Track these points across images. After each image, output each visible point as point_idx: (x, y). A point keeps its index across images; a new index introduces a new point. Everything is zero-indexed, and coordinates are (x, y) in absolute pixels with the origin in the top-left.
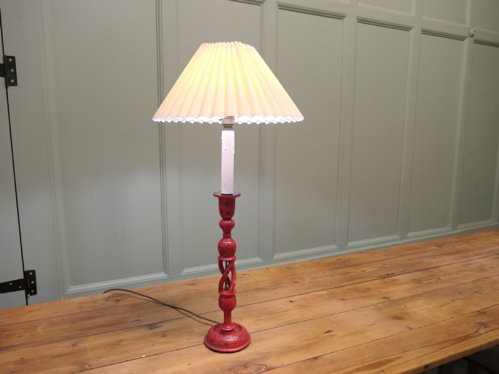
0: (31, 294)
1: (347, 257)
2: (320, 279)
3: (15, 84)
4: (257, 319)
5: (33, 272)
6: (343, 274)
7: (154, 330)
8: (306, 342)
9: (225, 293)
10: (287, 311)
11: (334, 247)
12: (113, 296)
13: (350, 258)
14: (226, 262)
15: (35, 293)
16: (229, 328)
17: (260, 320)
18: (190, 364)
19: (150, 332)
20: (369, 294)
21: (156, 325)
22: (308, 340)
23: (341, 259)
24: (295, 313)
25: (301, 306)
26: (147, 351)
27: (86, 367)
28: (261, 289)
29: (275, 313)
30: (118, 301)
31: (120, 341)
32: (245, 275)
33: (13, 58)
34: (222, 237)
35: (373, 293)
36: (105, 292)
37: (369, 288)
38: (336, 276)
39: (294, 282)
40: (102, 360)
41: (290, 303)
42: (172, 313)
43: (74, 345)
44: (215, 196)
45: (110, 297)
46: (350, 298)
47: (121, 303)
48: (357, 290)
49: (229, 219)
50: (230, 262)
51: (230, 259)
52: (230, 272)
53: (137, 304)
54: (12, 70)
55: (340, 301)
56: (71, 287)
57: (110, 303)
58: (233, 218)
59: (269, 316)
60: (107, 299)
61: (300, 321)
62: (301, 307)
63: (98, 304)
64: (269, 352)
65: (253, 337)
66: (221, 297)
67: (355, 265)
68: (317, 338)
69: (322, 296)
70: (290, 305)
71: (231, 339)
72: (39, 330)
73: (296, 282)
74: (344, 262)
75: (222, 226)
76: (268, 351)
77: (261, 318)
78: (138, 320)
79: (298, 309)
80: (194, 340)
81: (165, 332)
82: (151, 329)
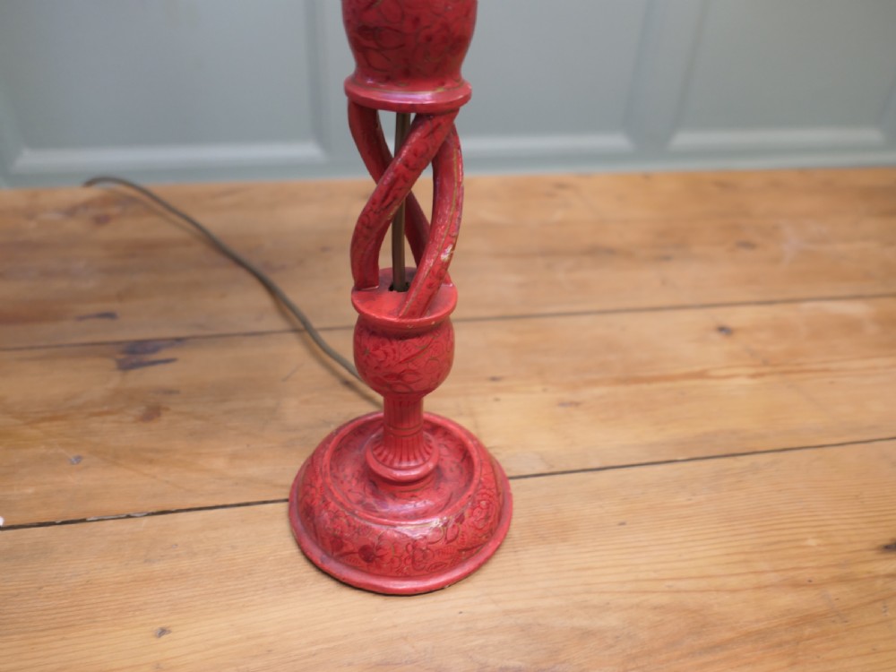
2: (841, 248)
4: (568, 396)
7: (133, 373)
8: (786, 600)
9: (388, 308)
10: (702, 375)
12: (105, 201)
14: (402, 112)
16: (410, 470)
17: (576, 404)
18: (163, 632)
19: (116, 380)
21: (155, 350)
22: (796, 585)
25: (766, 363)
26: (30, 490)
28: (611, 252)
30: (101, 220)
36: (90, 183)
39: (740, 244)
41: (717, 336)
42: (248, 302)
45: (87, 205)
47: (106, 233)
50: (425, 114)
51: (425, 97)
52: (427, 176)
56: (27, 152)
57: (75, 226)
59: (622, 391)
60: (72, 211)
61: (761, 446)
62: (765, 365)
63: (31, 224)
64: (586, 634)
65: (524, 500)
66: (367, 330)
68: (841, 580)
70: (718, 350)
73: (746, 245)
76: (582, 622)
77: (587, 394)
78: (110, 315)
79: (754, 376)
80: (254, 470)
81: (170, 392)
82: (125, 367)
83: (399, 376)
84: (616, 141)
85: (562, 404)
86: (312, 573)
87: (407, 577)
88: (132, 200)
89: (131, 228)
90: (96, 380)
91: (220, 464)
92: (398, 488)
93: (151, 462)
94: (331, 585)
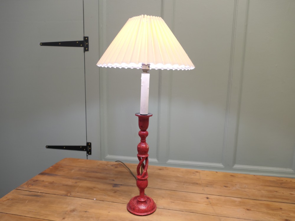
0: (89, 154)
1: (289, 180)
2: (247, 190)
3: (88, 50)
4: (173, 201)
5: (91, 143)
6: (271, 191)
10: (197, 203)
11: (290, 170)
12: (118, 165)
13: (291, 181)
14: (142, 157)
15: (91, 154)
17: (173, 202)
18: (109, 212)
19: (112, 188)
20: (276, 212)
21: (118, 185)
23: (282, 180)
24: (202, 207)
25: (211, 203)
26: (99, 197)
27: (69, 195)
28: (197, 184)
29: (187, 202)
30: (116, 167)
31: (94, 188)
32: (198, 172)
33: (88, 37)
34: (140, 142)
35: (281, 213)
36: (116, 162)
37: (281, 209)
38: (263, 191)
39: (224, 186)
40: (78, 194)
41: (206, 199)
43: (76, 183)
44: (136, 115)
45: (115, 165)
46: (256, 210)
47: (116, 169)
48: (268, 207)
49: (145, 131)
51: (145, 156)
53: (122, 172)
54: (87, 44)
55: (244, 210)
56: (108, 155)
57: (112, 168)
58: (147, 130)
59: (182, 202)
60: (112, 165)
63: (106, 167)
67: (289, 188)
69: (235, 201)
70: (204, 200)
71: (143, 207)
72: (73, 171)
73: (225, 187)
74: (281, 184)
75: (140, 135)
77: (176, 202)
78: (114, 180)
79: (206, 205)
80: (125, 200)
81: (118, 190)
82: (113, 187)
83: (140, 185)
84: (221, 165)
85: (171, 202)
86: (128, 211)
87: (138, 213)
88: (122, 165)
89: (120, 169)
90: (110, 187)
91: (121, 199)
92: (140, 203)
93: (113, 197)
94: (129, 213)
